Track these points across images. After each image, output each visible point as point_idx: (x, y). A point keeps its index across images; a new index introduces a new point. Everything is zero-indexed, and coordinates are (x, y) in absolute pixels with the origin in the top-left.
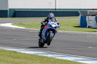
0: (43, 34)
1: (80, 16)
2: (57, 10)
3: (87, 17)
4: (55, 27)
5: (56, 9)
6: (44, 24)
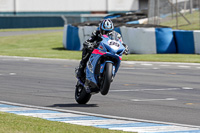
0: (90, 69)
1: (66, 26)
2: (18, 15)
3: (80, 28)
5: (15, 13)
6: (90, 45)
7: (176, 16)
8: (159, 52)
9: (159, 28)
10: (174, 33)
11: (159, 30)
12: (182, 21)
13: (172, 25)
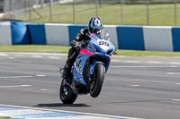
0: (78, 70)
4: (109, 52)
6: (77, 44)
7: (29, 11)
8: (14, 43)
9: (14, 22)
10: (28, 26)
11: (14, 23)
12: (34, 15)
13: (25, 19)
